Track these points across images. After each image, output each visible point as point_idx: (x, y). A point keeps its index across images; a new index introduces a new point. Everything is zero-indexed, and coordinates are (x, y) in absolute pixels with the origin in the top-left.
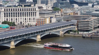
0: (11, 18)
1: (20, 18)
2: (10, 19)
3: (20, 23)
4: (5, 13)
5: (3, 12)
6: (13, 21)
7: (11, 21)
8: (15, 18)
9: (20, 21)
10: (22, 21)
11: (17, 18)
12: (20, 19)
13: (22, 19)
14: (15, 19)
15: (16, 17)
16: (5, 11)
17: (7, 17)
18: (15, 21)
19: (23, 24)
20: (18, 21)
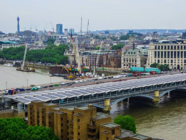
0: (164, 59)
1: (177, 59)
2: (163, 61)
3: (177, 67)
4: (155, 52)
5: (153, 51)
6: (167, 63)
7: (163, 64)
8: (170, 59)
9: (177, 64)
10: (180, 64)
11: (173, 59)
12: (177, 61)
13: (180, 61)
14: (170, 61)
15: (172, 57)
16: (156, 48)
17: (159, 57)
18: (170, 64)
19: (182, 68)
20: (174, 64)
